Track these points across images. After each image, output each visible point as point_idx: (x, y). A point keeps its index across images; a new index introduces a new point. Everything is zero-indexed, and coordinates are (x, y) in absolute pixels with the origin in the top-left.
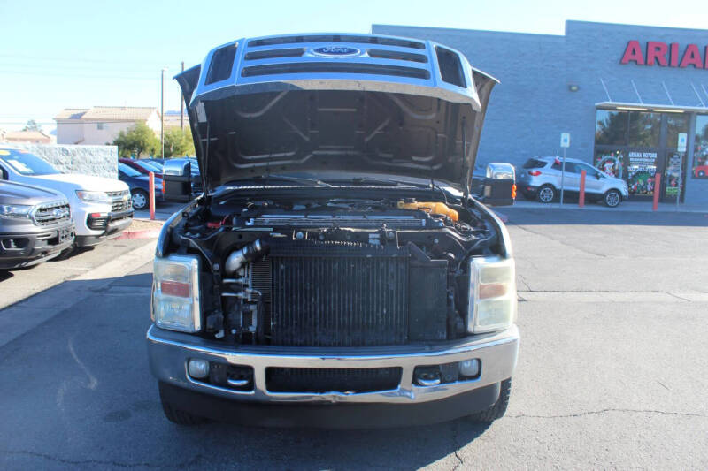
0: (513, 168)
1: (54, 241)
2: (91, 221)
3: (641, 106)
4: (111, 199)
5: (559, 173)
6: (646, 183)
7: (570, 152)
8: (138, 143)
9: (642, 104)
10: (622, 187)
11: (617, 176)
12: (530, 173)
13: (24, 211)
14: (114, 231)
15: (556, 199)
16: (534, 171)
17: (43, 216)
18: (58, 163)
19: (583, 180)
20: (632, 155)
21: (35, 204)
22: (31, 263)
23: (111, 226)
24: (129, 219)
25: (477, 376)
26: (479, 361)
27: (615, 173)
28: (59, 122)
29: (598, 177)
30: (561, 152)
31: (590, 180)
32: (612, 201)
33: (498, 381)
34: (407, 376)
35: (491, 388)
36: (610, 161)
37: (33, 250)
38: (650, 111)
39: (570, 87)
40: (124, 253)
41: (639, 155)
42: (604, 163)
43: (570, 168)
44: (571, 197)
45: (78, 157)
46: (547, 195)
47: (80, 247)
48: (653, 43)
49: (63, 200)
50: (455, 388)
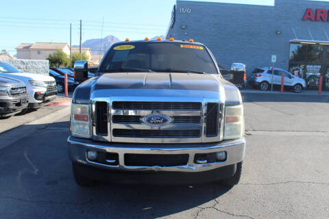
0: (244, 66)
1: (18, 104)
2: (36, 96)
3: (313, 42)
4: (46, 85)
5: (271, 75)
6: (315, 81)
7: (276, 65)
8: (59, 60)
9: (313, 41)
10: (303, 83)
11: (300, 77)
12: (256, 76)
13: (4, 89)
14: (48, 101)
15: (269, 89)
16: (258, 74)
17: (13, 92)
18: (19, 68)
19: (283, 79)
20: (308, 66)
21: (9, 86)
22: (8, 115)
23: (47, 98)
24: (55, 96)
25: (225, 160)
26: (226, 152)
27: (299, 75)
28: (18, 50)
29: (290, 78)
30: (272, 64)
31: (286, 79)
32: (298, 90)
33: (235, 163)
34: (191, 159)
35: (232, 166)
36: (297, 69)
37: (9, 108)
38: (318, 44)
39: (276, 32)
40: (53, 112)
41: (311, 66)
42: (293, 71)
43: (276, 73)
44: (277, 87)
45: (29, 65)
46: (264, 87)
47: (31, 109)
48: (319, 10)
49: (23, 84)
50: (214, 166)
